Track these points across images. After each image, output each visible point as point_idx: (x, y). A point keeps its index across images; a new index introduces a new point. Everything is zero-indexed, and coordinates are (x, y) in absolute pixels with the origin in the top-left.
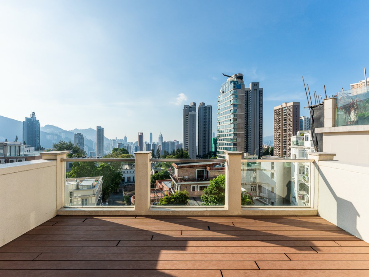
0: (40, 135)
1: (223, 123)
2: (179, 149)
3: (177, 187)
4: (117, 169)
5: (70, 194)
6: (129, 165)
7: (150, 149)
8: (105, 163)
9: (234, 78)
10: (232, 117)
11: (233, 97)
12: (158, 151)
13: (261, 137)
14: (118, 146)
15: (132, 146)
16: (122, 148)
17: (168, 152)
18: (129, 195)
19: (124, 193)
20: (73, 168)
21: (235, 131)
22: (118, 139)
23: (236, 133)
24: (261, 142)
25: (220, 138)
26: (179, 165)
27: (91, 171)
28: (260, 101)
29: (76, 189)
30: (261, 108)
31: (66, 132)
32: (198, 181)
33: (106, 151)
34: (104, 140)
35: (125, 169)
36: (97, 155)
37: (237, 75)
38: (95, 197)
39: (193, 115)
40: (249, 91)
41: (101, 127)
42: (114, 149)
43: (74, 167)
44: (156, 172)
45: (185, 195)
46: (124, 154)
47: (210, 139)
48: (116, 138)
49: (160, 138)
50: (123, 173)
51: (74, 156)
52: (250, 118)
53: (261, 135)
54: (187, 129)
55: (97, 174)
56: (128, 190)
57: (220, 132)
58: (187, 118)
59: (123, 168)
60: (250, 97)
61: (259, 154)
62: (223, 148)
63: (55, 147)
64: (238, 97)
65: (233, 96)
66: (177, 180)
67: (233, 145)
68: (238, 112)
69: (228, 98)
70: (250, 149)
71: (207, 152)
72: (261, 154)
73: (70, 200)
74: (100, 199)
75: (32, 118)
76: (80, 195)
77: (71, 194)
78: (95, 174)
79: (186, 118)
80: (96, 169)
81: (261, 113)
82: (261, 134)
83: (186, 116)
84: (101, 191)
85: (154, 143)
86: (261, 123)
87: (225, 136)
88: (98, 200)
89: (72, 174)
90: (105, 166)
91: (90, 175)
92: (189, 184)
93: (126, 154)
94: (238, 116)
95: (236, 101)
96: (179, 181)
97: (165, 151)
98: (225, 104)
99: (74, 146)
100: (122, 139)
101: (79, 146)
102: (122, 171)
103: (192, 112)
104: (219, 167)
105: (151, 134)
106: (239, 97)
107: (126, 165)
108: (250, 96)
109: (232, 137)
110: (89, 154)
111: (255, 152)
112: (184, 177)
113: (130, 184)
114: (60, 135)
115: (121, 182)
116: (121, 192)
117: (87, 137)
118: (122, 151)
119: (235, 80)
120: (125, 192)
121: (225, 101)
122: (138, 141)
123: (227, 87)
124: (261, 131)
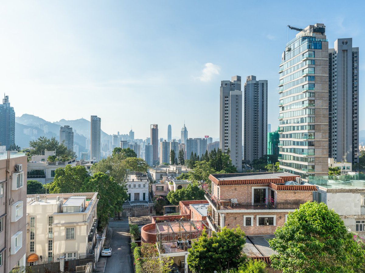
0: (14, 128)
1: (289, 108)
2: (215, 150)
3: (219, 216)
4: (119, 181)
5: (50, 220)
6: (136, 174)
7: (168, 149)
8: (101, 171)
9: (308, 31)
10: (306, 98)
11: (307, 63)
12: (181, 153)
13: (356, 132)
14: (120, 145)
15: (142, 144)
16: (126, 148)
17: (197, 156)
18: (137, 222)
19: (129, 220)
20: (55, 178)
21: (312, 121)
22: (120, 134)
23: (313, 124)
24: (356, 140)
25: (284, 133)
26: (222, 179)
27: (81, 184)
28: (353, 69)
29: (58, 213)
30: (355, 81)
31: (48, 124)
32: (255, 207)
33: (104, 152)
34: (102, 136)
35: (132, 180)
36: (91, 158)
37: (314, 26)
38: (86, 226)
39: (237, 96)
40: (333, 55)
41: (96, 116)
42: (115, 149)
43: (57, 177)
44: (180, 187)
45: (238, 237)
46: (129, 158)
47: (265, 135)
48: (118, 132)
49: (184, 132)
50: (128, 188)
51: (58, 159)
52: (336, 100)
53: (356, 128)
54: (227, 118)
55: (89, 189)
56: (135, 215)
57: (284, 123)
58: (228, 100)
59: (128, 180)
60: (334, 63)
61: (353, 160)
62: (289, 150)
63: (32, 146)
64: (316, 64)
65: (307, 61)
66: (218, 204)
67: (308, 146)
68: (318, 88)
69: (298, 65)
70: (336, 152)
71: (260, 156)
72: (355, 161)
73: (49, 229)
74: (93, 228)
75: (5, 104)
76: (63, 222)
77: (51, 218)
78: (87, 188)
79: (226, 101)
80: (89, 181)
81: (356, 91)
82: (355, 126)
83: (225, 97)
84: (96, 215)
85: (174, 140)
86: (355, 108)
87: (294, 129)
88: (90, 230)
89: (55, 186)
90: (101, 176)
91: (79, 190)
92: (239, 213)
93: (132, 158)
94: (317, 95)
95: (312, 70)
96: (222, 207)
97: (192, 154)
98: (292, 76)
99: (60, 144)
100: (127, 135)
101: (65, 145)
102: (127, 183)
103: (235, 90)
104: (294, 184)
105: (170, 127)
106: (318, 63)
107: (132, 174)
108: (336, 62)
109: (306, 131)
110: (81, 157)
111: (345, 157)
112: (230, 200)
113: (138, 204)
114: (42, 129)
115: (125, 201)
116: (125, 217)
117: (78, 131)
118: (126, 152)
119: (311, 35)
120: (131, 218)
121: (292, 71)
122: (150, 137)
123: (296, 47)
124: (356, 121)
